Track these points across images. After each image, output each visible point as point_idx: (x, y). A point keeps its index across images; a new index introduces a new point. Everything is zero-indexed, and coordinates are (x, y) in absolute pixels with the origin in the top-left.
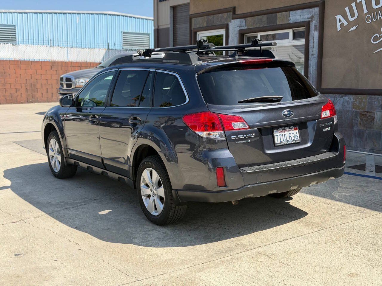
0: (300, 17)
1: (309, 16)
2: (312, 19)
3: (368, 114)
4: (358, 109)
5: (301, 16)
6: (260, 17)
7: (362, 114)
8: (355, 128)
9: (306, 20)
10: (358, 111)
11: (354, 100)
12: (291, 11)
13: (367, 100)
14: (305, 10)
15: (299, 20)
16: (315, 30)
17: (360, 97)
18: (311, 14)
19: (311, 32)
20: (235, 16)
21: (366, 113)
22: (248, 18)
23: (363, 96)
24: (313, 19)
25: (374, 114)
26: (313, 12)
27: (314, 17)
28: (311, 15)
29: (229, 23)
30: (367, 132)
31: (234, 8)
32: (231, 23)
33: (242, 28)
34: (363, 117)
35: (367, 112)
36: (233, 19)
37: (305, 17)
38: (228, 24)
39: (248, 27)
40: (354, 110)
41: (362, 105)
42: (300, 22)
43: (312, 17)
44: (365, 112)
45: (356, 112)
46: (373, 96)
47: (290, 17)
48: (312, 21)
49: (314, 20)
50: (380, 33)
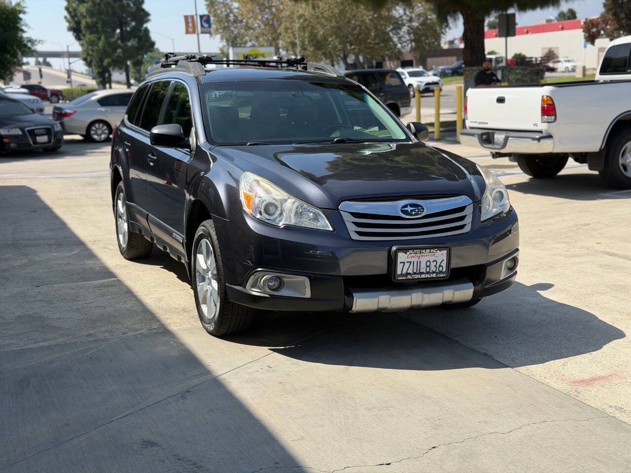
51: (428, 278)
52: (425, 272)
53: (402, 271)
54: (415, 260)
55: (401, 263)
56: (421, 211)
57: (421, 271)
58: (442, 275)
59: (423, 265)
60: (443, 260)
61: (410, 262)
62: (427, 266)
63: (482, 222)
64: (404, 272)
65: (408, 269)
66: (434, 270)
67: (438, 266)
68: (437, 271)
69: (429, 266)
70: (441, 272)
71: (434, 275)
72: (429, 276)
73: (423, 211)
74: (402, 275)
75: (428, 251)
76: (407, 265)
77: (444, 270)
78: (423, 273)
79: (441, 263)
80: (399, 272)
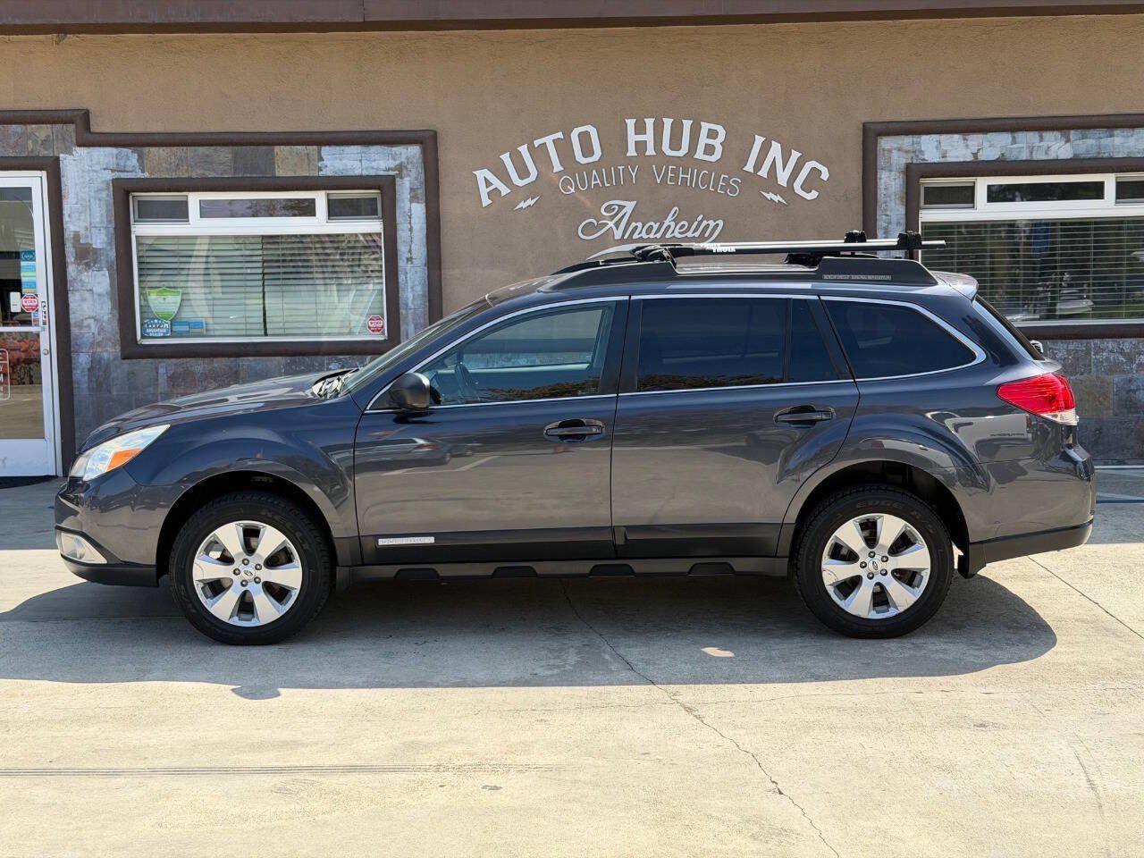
0: (358, 162)
1: (392, 164)
2: (401, 171)
5: (361, 161)
6: (201, 150)
9: (381, 173)
12: (325, 145)
14: (374, 149)
15: (357, 172)
16: (414, 199)
18: (394, 159)
19: (399, 204)
20: (87, 136)
22: (153, 150)
24: (405, 172)
26: (403, 155)
27: (406, 168)
28: (398, 162)
29: (61, 155)
31: (86, 115)
32: (69, 157)
33: (124, 175)
36: (79, 145)
37: (375, 164)
38: (57, 159)
39: (151, 174)
42: (361, 177)
43: (400, 168)
47: (321, 159)
48: (402, 178)
49: (408, 175)
50: (599, 217)
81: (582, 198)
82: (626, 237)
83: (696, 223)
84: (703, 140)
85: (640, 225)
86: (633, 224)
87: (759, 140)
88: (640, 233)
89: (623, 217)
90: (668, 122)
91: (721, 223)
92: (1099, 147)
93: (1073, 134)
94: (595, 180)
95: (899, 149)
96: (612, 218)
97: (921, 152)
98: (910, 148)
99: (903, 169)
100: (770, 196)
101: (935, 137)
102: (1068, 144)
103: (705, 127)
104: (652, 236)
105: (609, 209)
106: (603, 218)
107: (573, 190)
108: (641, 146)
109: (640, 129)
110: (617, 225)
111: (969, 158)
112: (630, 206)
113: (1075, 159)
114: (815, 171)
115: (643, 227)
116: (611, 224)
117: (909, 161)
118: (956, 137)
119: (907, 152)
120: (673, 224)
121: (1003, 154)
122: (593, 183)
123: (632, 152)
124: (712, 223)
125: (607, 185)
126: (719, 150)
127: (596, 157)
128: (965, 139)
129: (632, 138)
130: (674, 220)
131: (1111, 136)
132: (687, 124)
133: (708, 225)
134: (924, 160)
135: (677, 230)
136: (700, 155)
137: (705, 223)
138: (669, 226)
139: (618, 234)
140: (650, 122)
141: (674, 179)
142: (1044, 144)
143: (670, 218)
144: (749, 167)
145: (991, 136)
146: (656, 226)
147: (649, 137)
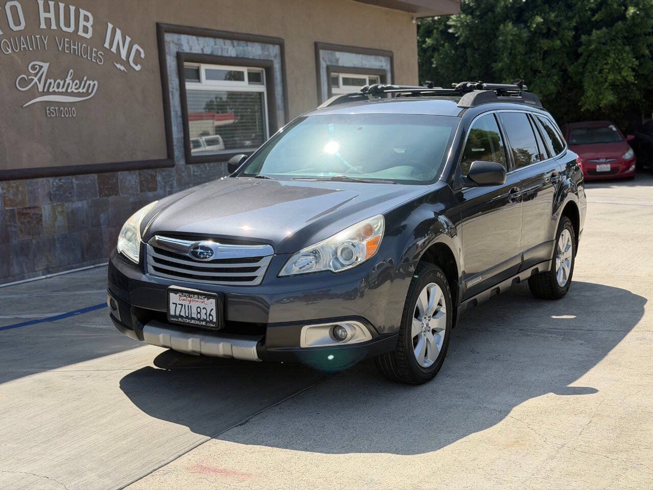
3: (32, 211)
4: (13, 206)
7: (21, 214)
8: (14, 242)
10: (14, 209)
11: (5, 191)
13: (26, 188)
17: (13, 183)
21: (29, 211)
23: (18, 182)
25: (41, 210)
30: (34, 241)
34: (24, 219)
35: (29, 208)
40: (6, 208)
41: (20, 197)
44: (26, 208)
45: (12, 211)
46: (35, 180)
50: (29, 74)
51: (197, 325)
52: (196, 318)
53: (175, 313)
54: (186, 303)
55: (173, 303)
56: (209, 255)
57: (192, 316)
58: (212, 325)
59: (194, 311)
60: (212, 309)
61: (182, 305)
62: (198, 313)
63: (278, 277)
64: (178, 313)
65: (180, 312)
66: (205, 318)
67: (208, 314)
68: (208, 320)
69: (200, 313)
70: (211, 322)
71: (204, 323)
72: (199, 323)
73: (211, 256)
74: (175, 316)
75: (196, 296)
76: (179, 307)
77: (215, 320)
78: (193, 319)
79: (210, 312)
80: (172, 313)
81: (17, 58)
82: (45, 90)
83: (83, 82)
84: (82, 23)
85: (52, 81)
86: (49, 81)
87: (110, 26)
88: (53, 87)
89: (42, 74)
90: (62, 5)
91: (96, 82)
92: (244, 51)
93: (235, 43)
94: (23, 45)
95: (173, 42)
96: (36, 75)
97: (182, 45)
98: (177, 42)
99: (176, 55)
100: (118, 66)
101: (186, 36)
102: (234, 49)
103: (83, 12)
104: (60, 90)
105: (33, 68)
106: (30, 74)
107: (10, 51)
108: (48, 20)
109: (47, 9)
110: (40, 80)
111: (200, 52)
112: (46, 66)
113: (237, 58)
114: (138, 51)
115: (55, 82)
116: (36, 79)
117: (177, 50)
118: (194, 38)
119: (176, 44)
120: (71, 82)
121: (212, 51)
122: (22, 46)
123: (43, 26)
124: (91, 82)
125: (31, 49)
126: (90, 30)
127: (22, 27)
128: (198, 40)
129: (43, 15)
130: (71, 79)
131: (247, 46)
132: (72, 8)
133: (90, 84)
134: (183, 50)
135: (74, 87)
136: (81, 33)
137: (88, 82)
138: (69, 84)
139: (41, 90)
140: (52, 4)
141: (69, 48)
142: (226, 47)
143: (69, 78)
144: (107, 45)
145: (207, 39)
146: (62, 83)
147: (52, 15)
